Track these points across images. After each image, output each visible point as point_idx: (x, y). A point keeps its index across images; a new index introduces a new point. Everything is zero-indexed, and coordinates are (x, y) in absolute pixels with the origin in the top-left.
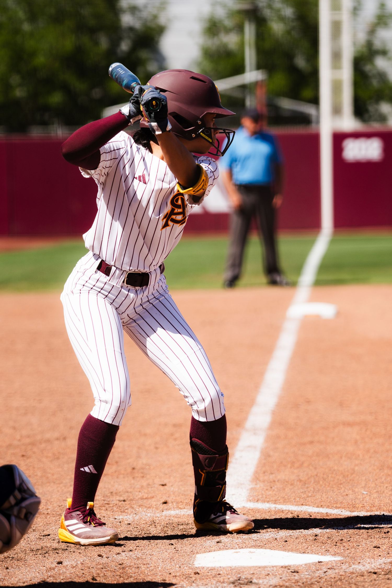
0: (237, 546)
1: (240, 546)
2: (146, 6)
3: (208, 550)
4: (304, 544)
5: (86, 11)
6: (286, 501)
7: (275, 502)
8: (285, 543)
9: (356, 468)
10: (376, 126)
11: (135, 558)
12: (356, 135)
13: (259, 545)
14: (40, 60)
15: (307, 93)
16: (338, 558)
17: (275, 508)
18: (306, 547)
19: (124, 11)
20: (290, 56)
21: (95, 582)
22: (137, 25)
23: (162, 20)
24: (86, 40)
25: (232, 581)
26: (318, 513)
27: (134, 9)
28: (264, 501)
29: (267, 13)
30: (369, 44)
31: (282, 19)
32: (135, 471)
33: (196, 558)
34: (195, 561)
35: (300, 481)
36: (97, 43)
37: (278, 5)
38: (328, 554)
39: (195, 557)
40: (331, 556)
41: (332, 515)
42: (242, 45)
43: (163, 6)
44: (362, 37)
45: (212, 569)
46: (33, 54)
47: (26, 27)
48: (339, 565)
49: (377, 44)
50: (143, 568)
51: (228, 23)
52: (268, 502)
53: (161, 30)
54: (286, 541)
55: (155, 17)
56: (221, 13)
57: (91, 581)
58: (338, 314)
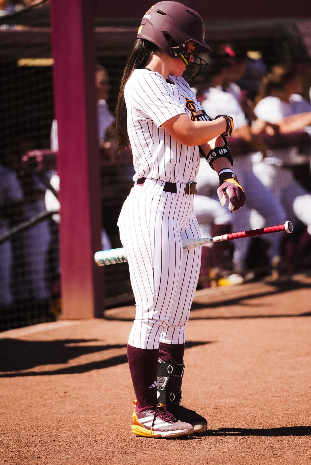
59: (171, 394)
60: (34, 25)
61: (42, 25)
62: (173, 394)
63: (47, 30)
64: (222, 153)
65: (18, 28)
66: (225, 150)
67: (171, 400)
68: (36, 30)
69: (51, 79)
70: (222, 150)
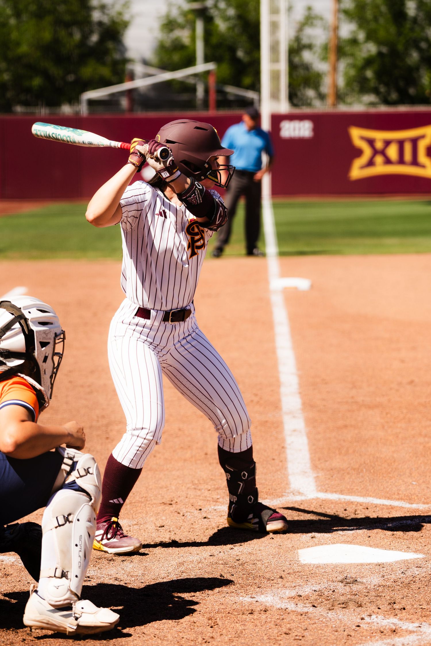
0: (329, 541)
1: (332, 541)
2: (113, 5)
3: (306, 546)
4: (386, 540)
5: (62, 8)
6: (350, 492)
7: (342, 492)
8: (369, 539)
9: (395, 455)
10: (306, 110)
11: (247, 553)
12: (290, 117)
13: (348, 540)
14: (24, 48)
15: (247, 81)
16: (421, 556)
17: (345, 499)
18: (389, 543)
19: (94, 8)
20: (232, 50)
21: (223, 578)
22: (105, 20)
23: (126, 17)
24: (62, 33)
25: (340, 580)
26: (383, 505)
27: (103, 8)
28: (332, 492)
29: (214, 12)
30: (298, 39)
31: (226, 19)
32: (208, 456)
33: (299, 554)
34: (299, 557)
35: (354, 469)
36: (71, 35)
37: (222, 5)
38: (410, 550)
39: (297, 553)
40: (414, 553)
41: (396, 507)
42: (193, 38)
43: (126, 5)
44: (292, 34)
45: (318, 566)
46: (18, 44)
47: (13, 21)
48: (425, 563)
49: (305, 41)
50: (259, 564)
51: (181, 20)
52: (336, 492)
53: (126, 25)
54: (370, 537)
55: (120, 14)
56: (175, 13)
57: (219, 577)
58: (312, 287)
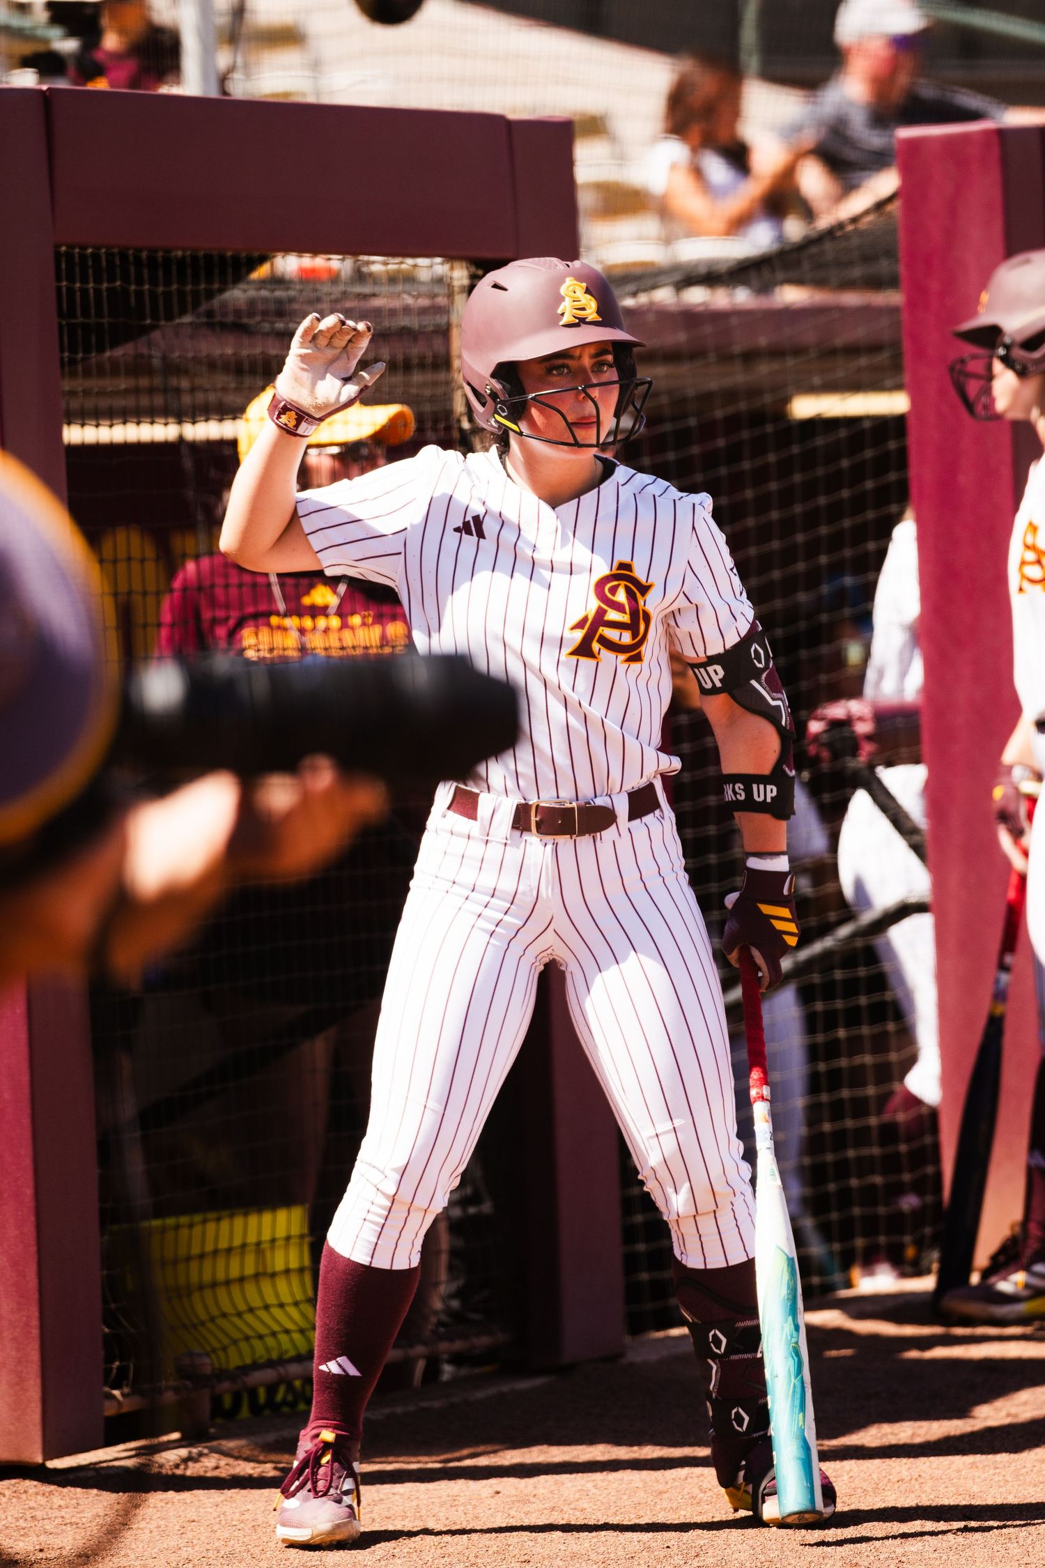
59: (735, 1410)
60: (847, 285)
61: (876, 283)
62: (740, 1410)
63: (894, 298)
64: (762, 798)
65: (791, 295)
66: (772, 790)
67: (739, 1429)
68: (852, 299)
69: (901, 460)
70: (762, 787)
